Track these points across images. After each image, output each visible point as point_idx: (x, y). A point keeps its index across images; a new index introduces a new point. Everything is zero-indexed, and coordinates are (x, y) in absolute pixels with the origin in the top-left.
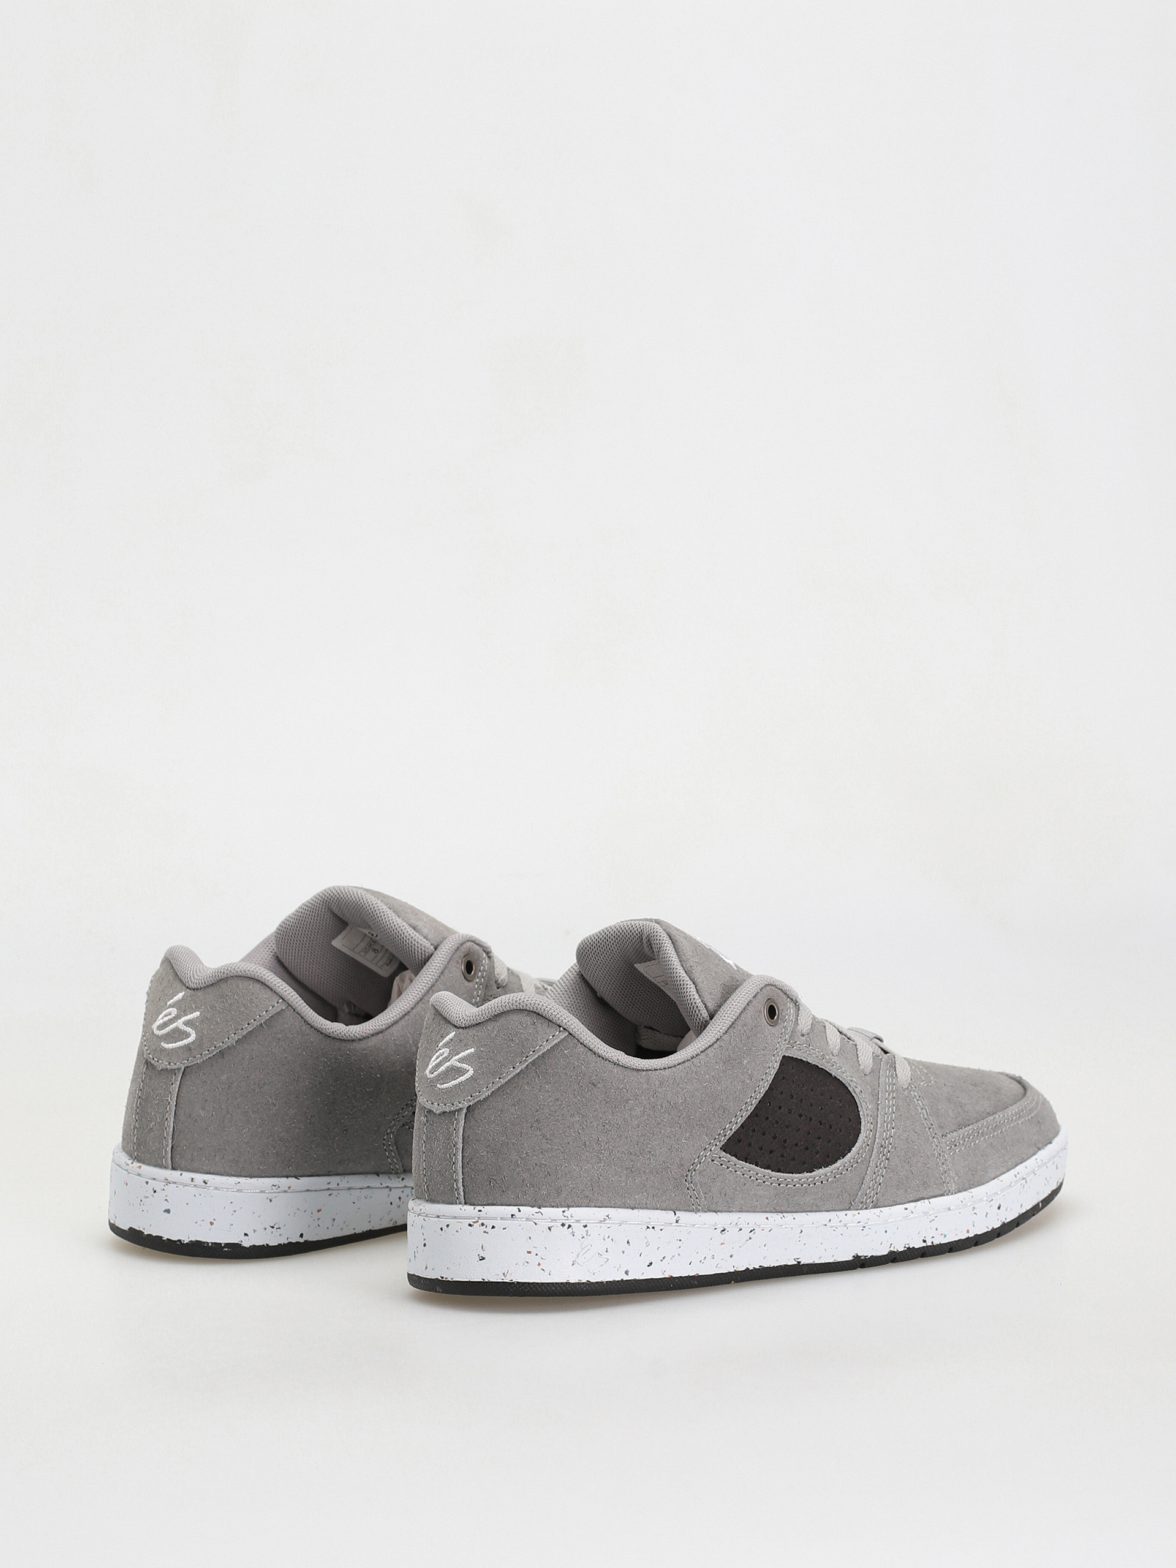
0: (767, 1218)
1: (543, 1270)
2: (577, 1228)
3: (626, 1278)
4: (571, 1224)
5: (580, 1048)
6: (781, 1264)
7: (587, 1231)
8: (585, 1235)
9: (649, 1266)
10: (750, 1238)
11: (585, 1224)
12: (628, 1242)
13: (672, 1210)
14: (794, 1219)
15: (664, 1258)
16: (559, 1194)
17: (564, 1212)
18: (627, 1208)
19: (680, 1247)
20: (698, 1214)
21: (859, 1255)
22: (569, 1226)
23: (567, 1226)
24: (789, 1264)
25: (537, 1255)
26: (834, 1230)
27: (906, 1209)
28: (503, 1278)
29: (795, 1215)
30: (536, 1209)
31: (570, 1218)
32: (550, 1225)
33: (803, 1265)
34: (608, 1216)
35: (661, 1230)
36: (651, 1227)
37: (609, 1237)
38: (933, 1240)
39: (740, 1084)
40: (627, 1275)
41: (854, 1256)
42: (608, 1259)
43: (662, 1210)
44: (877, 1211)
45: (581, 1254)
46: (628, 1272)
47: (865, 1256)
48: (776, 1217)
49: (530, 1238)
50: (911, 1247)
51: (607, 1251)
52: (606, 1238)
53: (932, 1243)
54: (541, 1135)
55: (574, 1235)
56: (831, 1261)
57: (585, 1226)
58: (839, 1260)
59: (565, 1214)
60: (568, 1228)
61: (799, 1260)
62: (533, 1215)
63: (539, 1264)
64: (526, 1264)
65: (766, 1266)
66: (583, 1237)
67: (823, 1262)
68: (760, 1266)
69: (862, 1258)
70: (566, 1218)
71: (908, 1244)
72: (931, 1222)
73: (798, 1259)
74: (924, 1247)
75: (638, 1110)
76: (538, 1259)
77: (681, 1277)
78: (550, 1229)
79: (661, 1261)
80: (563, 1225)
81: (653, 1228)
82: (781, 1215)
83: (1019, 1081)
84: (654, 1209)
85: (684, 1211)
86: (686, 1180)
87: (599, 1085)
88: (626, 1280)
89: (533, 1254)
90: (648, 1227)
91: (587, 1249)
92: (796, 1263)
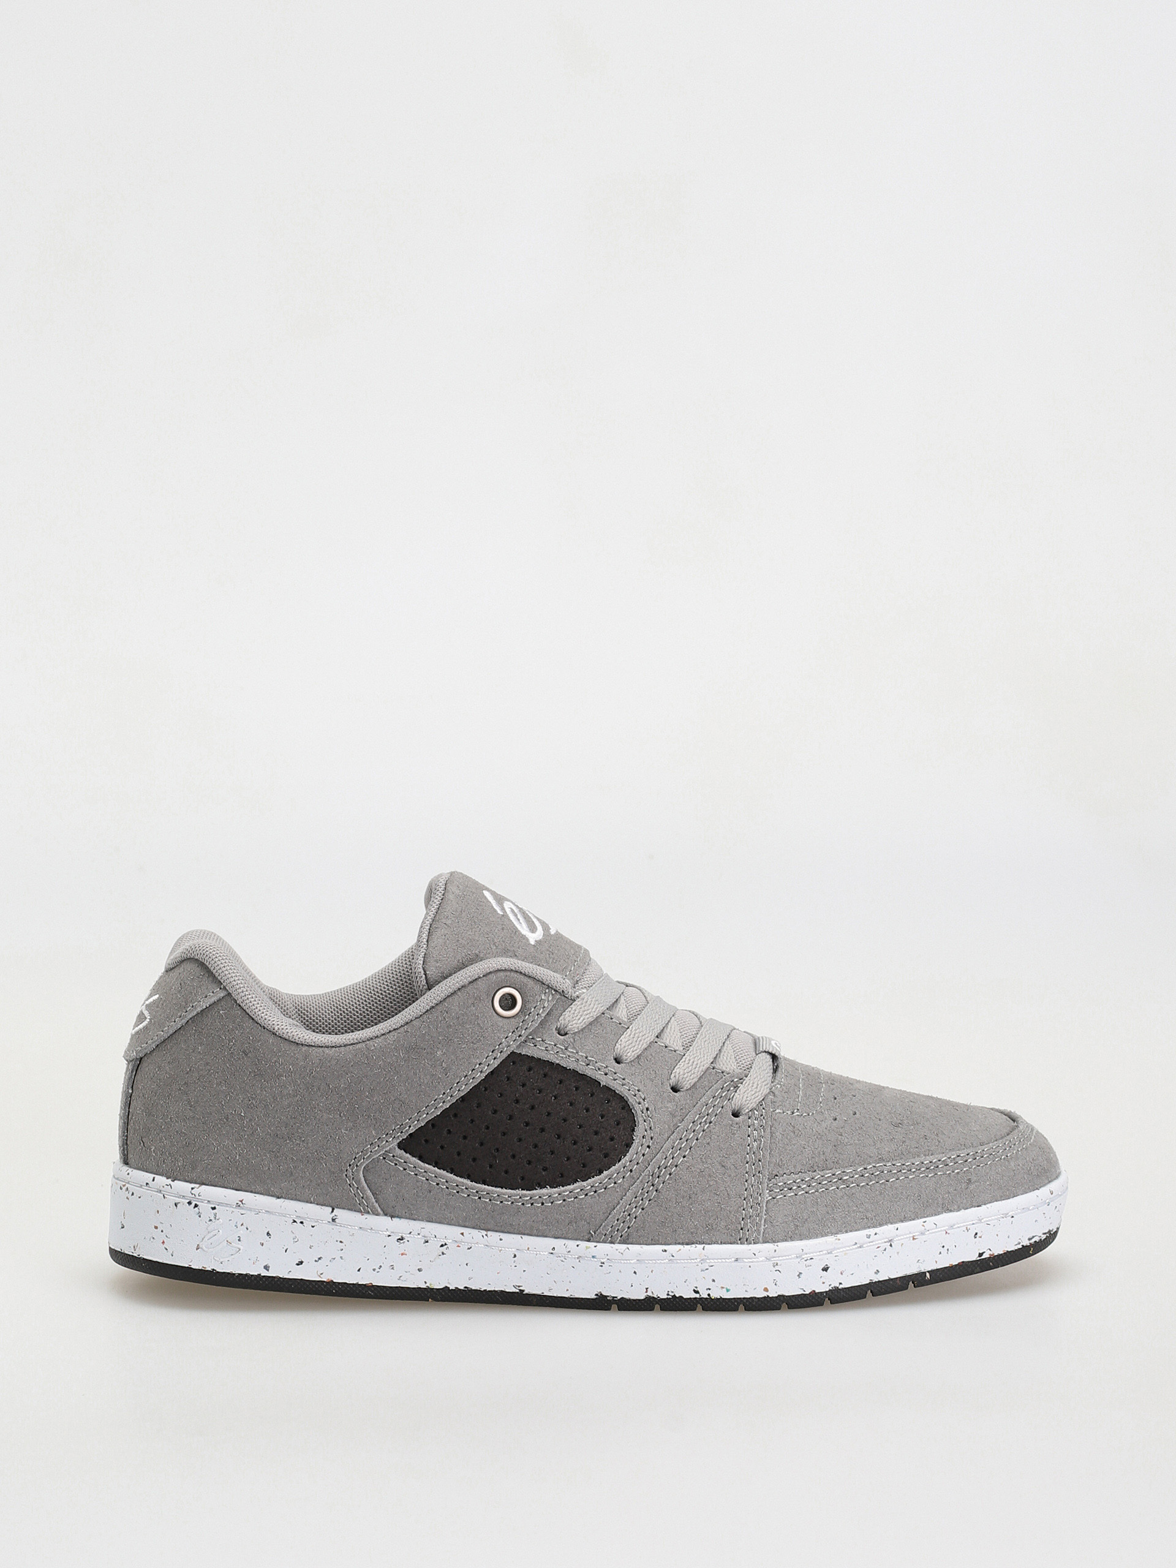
0: (462, 1234)
1: (166, 1249)
2: (204, 1207)
3: (264, 1273)
4: (198, 1203)
5: (238, 1010)
6: (496, 1289)
7: (215, 1215)
8: (212, 1218)
9: (298, 1264)
10: (443, 1254)
11: (213, 1206)
12: (268, 1234)
13: (331, 1206)
14: (501, 1240)
15: (320, 1259)
16: (194, 1169)
17: (192, 1189)
18: (272, 1196)
19: (342, 1250)
20: (366, 1216)
21: (604, 1294)
22: (196, 1206)
23: (193, 1205)
24: (507, 1291)
25: (162, 1231)
26: (562, 1261)
27: (665, 1251)
28: (133, 1251)
29: (503, 1235)
30: (169, 1181)
31: (197, 1197)
32: (177, 1200)
33: (527, 1294)
34: (241, 1201)
35: (313, 1227)
36: (298, 1221)
37: (242, 1225)
38: (709, 1292)
39: (428, 1077)
40: (268, 1270)
41: (597, 1295)
42: (240, 1250)
43: (317, 1204)
44: (624, 1246)
45: (206, 1239)
46: (269, 1267)
47: (614, 1297)
48: (477, 1234)
49: (158, 1212)
50: (677, 1296)
51: (239, 1240)
52: (239, 1225)
53: (709, 1295)
54: (186, 1101)
55: (200, 1216)
56: (567, 1296)
57: (214, 1208)
58: (577, 1296)
59: (193, 1191)
60: (194, 1208)
61: (521, 1288)
62: (163, 1187)
63: (163, 1242)
64: (152, 1239)
65: (473, 1288)
66: (211, 1220)
67: (555, 1295)
68: (465, 1287)
69: (608, 1298)
70: (193, 1196)
71: (672, 1292)
72: (702, 1271)
73: (519, 1286)
74: (696, 1298)
75: (291, 1089)
76: (163, 1237)
77: (346, 1283)
78: (176, 1205)
79: (316, 1261)
80: (190, 1203)
81: (302, 1223)
82: (484, 1233)
83: (1013, 1118)
84: (307, 1202)
85: (349, 1209)
86: (346, 1175)
87: (250, 1055)
88: (264, 1276)
89: (159, 1230)
90: (295, 1221)
91: (212, 1234)
92: (518, 1291)
